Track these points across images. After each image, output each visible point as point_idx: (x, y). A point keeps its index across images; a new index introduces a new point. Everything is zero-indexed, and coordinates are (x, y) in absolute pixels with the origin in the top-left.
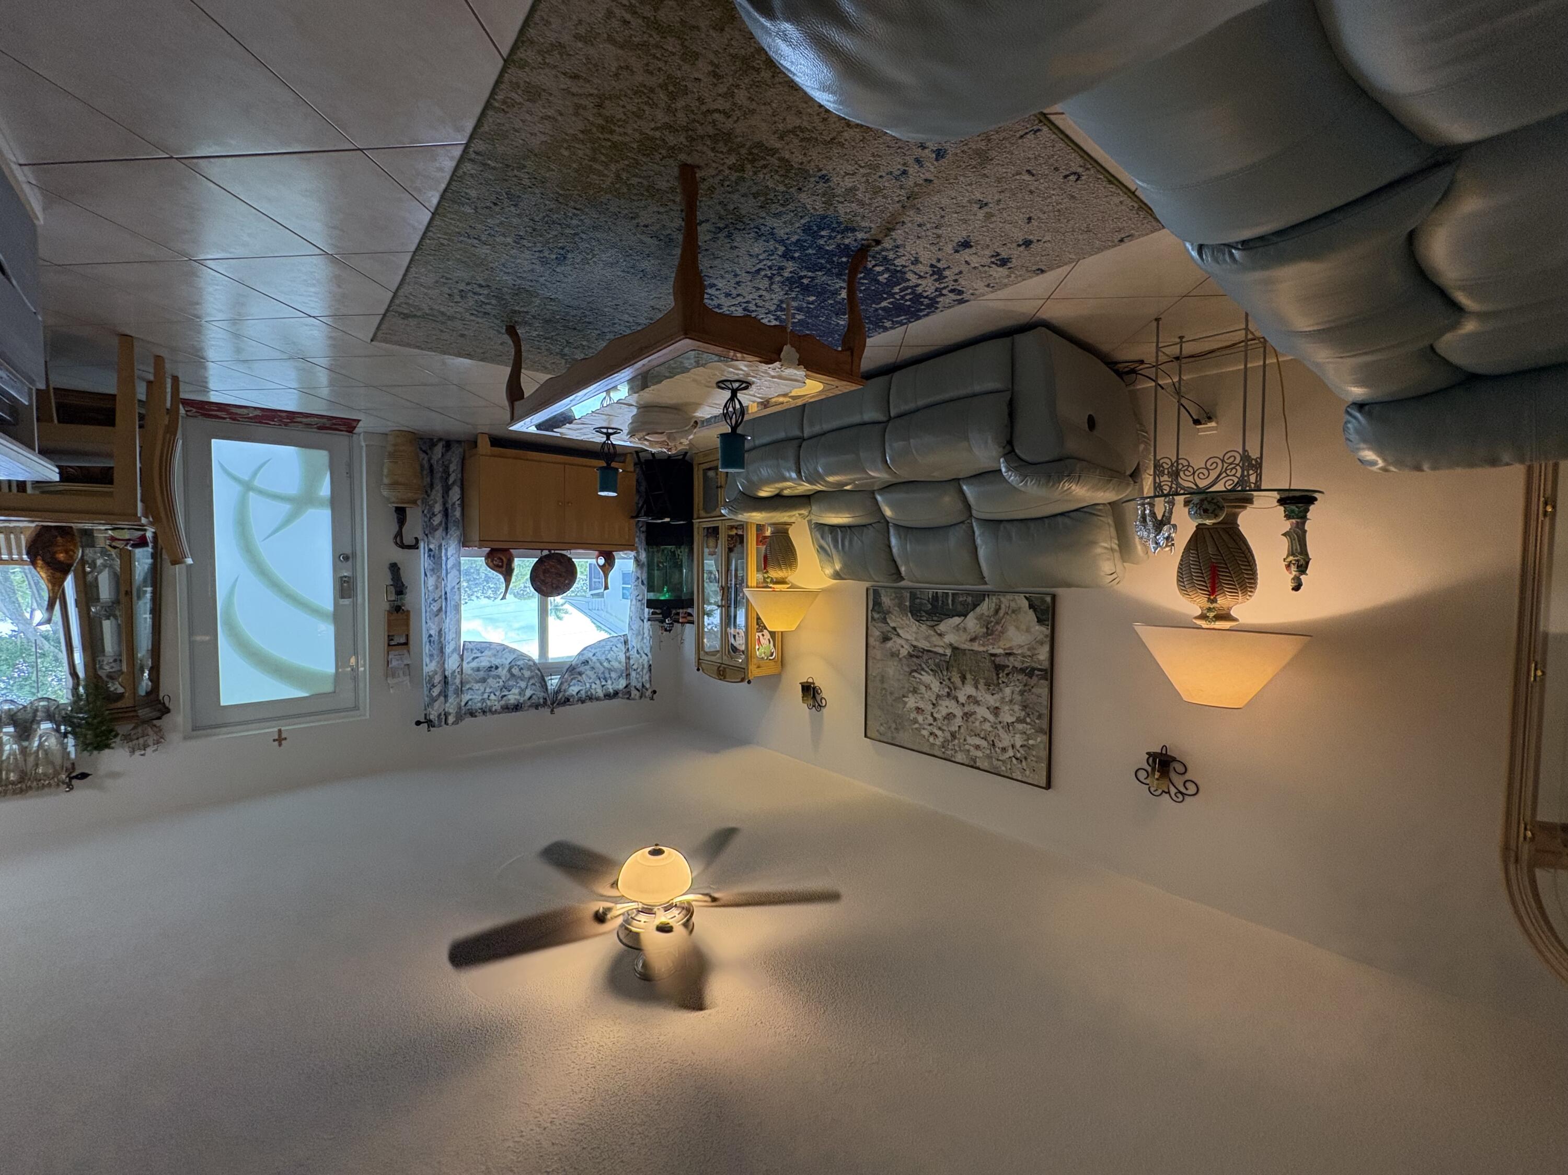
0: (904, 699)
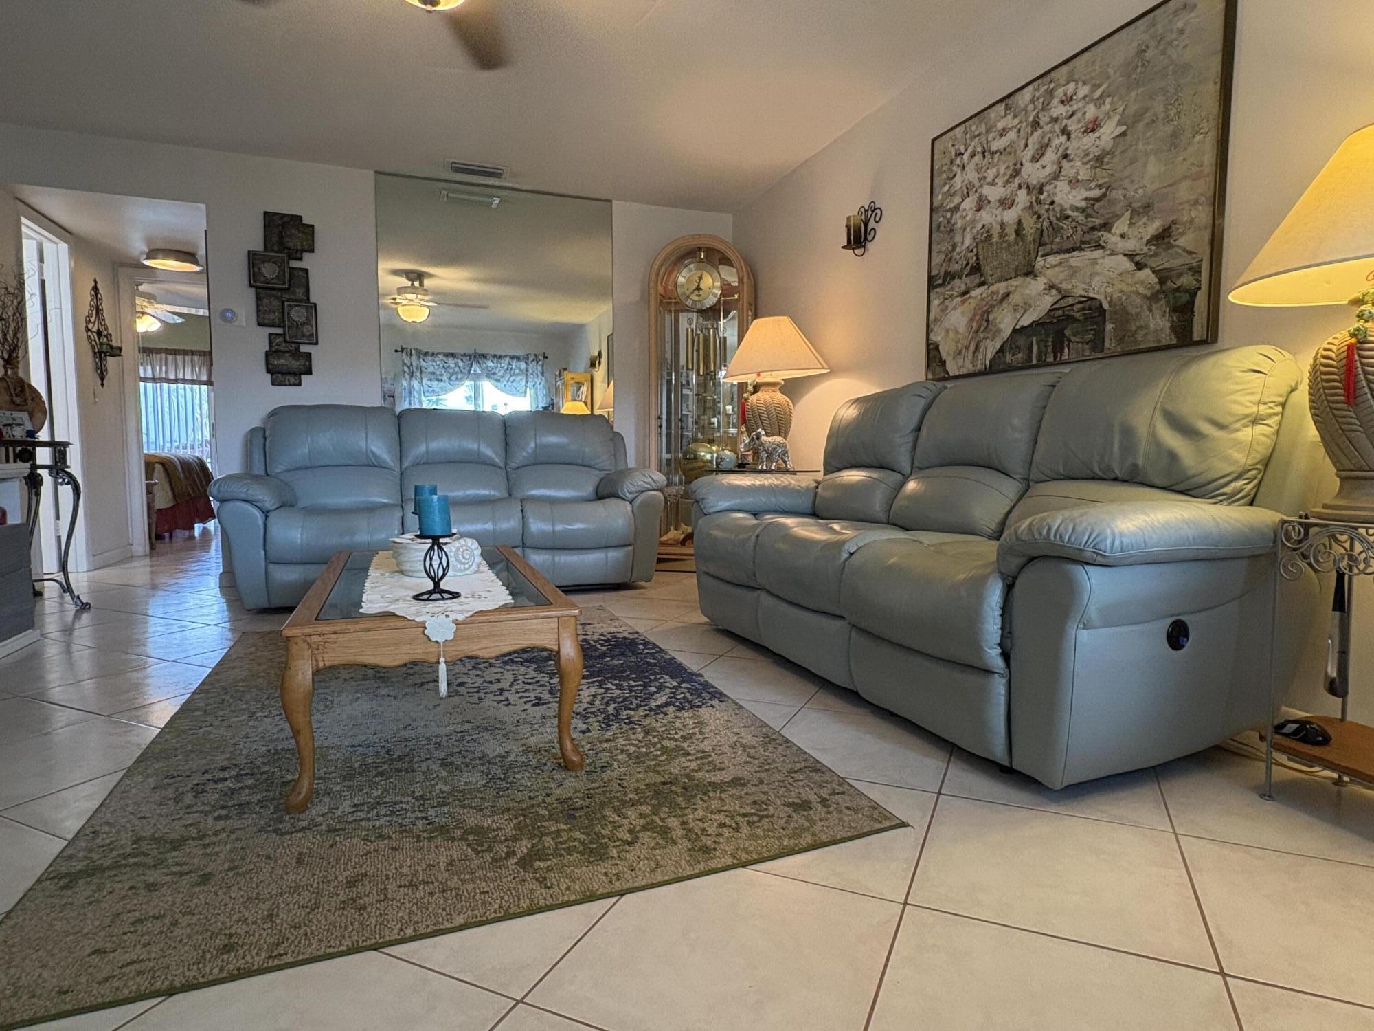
0: (1124, 128)
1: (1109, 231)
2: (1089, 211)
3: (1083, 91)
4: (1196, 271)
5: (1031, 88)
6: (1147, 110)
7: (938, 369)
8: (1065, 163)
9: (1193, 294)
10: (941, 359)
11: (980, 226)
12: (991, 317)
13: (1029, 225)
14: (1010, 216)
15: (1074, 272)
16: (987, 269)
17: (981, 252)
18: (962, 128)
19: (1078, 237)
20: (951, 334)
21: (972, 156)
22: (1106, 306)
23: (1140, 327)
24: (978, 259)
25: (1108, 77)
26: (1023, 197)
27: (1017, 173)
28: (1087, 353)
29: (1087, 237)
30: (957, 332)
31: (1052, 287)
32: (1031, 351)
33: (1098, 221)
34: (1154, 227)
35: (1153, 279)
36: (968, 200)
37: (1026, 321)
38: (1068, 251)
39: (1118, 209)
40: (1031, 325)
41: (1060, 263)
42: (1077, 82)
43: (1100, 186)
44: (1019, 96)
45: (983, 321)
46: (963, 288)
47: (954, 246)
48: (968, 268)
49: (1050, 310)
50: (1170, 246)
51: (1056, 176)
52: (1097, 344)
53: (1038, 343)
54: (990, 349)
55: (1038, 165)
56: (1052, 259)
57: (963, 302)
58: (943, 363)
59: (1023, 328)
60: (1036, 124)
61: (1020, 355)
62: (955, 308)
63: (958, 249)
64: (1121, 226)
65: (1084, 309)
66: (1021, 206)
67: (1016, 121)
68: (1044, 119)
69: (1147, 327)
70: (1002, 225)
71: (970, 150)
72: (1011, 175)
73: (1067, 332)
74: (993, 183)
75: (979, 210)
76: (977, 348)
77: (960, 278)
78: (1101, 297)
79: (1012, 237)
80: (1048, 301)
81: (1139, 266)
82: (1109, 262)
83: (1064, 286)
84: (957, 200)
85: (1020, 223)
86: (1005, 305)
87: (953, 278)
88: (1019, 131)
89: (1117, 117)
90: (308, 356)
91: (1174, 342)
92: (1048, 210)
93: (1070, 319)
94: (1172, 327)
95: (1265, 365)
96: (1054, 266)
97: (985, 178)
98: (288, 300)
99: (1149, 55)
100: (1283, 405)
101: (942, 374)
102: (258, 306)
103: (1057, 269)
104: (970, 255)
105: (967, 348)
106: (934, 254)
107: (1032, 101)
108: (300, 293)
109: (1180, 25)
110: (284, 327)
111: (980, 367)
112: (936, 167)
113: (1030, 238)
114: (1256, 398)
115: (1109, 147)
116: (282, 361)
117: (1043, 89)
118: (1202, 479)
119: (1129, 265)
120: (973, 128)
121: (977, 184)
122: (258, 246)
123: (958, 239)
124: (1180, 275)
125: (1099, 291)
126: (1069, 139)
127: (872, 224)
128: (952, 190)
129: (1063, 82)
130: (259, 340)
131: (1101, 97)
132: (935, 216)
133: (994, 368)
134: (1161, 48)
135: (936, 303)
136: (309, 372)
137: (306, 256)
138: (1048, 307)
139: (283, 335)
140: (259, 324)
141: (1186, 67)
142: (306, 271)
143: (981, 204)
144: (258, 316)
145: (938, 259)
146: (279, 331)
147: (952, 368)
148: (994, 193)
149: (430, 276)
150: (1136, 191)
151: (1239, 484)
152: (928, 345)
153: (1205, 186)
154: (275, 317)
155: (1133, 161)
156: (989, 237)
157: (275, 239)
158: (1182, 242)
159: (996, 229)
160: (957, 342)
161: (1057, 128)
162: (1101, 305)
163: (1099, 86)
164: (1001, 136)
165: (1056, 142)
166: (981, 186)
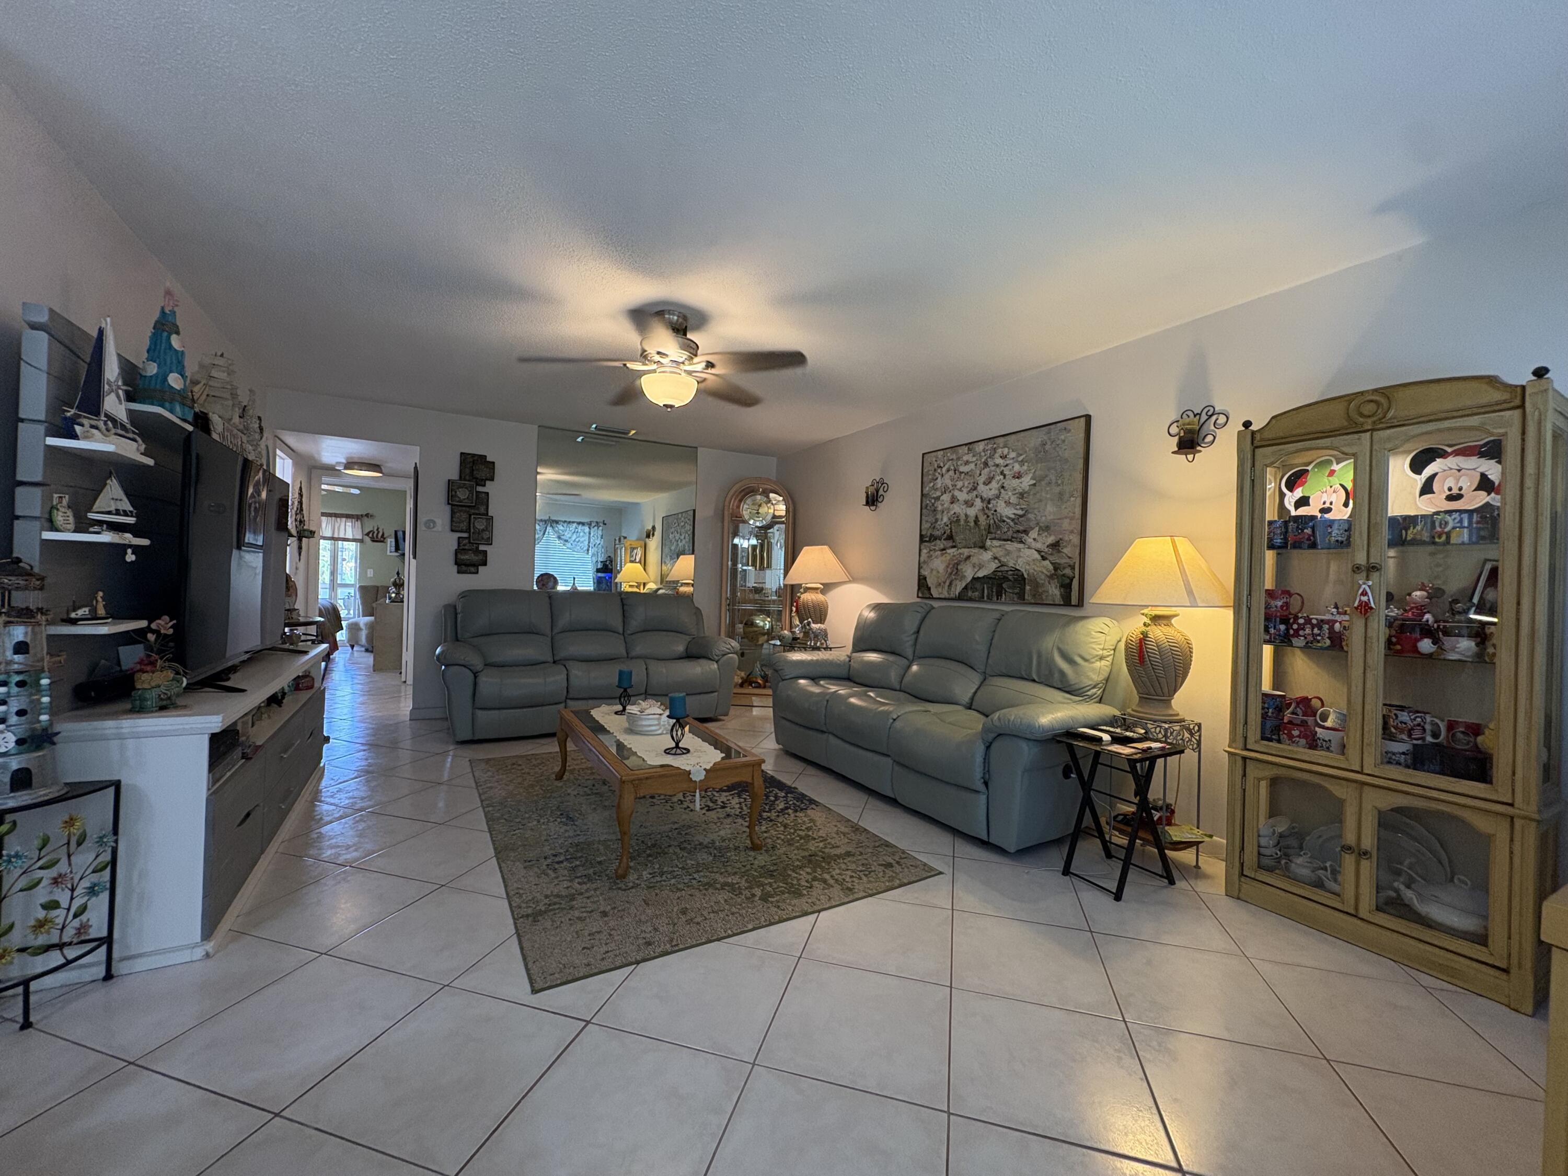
0: (1034, 482)
1: (1027, 535)
2: (1016, 521)
3: (1013, 455)
4: (1073, 568)
5: (983, 442)
6: (1047, 476)
7: (926, 592)
8: (1002, 491)
9: (1072, 580)
10: (927, 585)
11: (953, 512)
12: (959, 567)
13: (982, 519)
14: (972, 512)
15: (1008, 553)
16: (958, 539)
17: (953, 527)
18: (942, 452)
19: (1010, 533)
20: (934, 573)
21: (948, 470)
22: (1026, 576)
23: (1044, 591)
24: (951, 531)
25: (1026, 452)
26: (978, 502)
27: (975, 489)
28: (1016, 599)
29: (1015, 535)
30: (938, 572)
31: (995, 558)
32: (983, 592)
33: (1021, 528)
34: (1051, 540)
35: (1051, 567)
36: (944, 495)
37: (980, 574)
38: (1005, 540)
39: (1032, 524)
40: (984, 577)
41: (1000, 546)
42: (1009, 449)
43: (1022, 509)
44: (975, 445)
45: (955, 569)
46: (942, 546)
47: (937, 520)
48: (945, 535)
49: (994, 571)
50: (1059, 552)
51: (998, 497)
52: (1021, 596)
53: (988, 589)
54: (959, 587)
55: (987, 487)
56: (996, 543)
57: (942, 555)
58: (929, 589)
59: (978, 578)
60: (986, 464)
61: (977, 593)
62: (936, 557)
63: (939, 523)
64: (1034, 534)
65: (1014, 575)
66: (977, 508)
67: (974, 459)
68: (990, 463)
69: (1048, 592)
70: (966, 515)
71: (946, 467)
72: (971, 489)
73: (1004, 586)
74: (960, 490)
75: (952, 503)
76: (950, 584)
77: (940, 540)
78: (1023, 570)
79: (972, 524)
80: (993, 566)
81: (1044, 558)
82: (1028, 552)
83: (1002, 559)
84: (938, 494)
85: (976, 517)
86: (968, 562)
87: (935, 539)
88: (976, 465)
89: (1031, 475)
90: (485, 552)
91: (1062, 603)
92: (993, 514)
93: (1006, 579)
94: (1061, 595)
95: (1106, 630)
96: (996, 547)
97: (956, 486)
98: (474, 514)
99: (1047, 447)
100: (1114, 650)
101: (928, 596)
102: (452, 517)
103: (998, 549)
104: (946, 528)
105: (944, 583)
106: (924, 522)
107: (984, 451)
108: (482, 510)
109: (1063, 437)
110: (469, 532)
111: (952, 596)
112: (925, 471)
113: (982, 528)
114: (1101, 647)
115: (1027, 489)
116: (467, 557)
117: (990, 446)
118: (1077, 687)
119: (1038, 556)
120: (949, 454)
121: (951, 488)
122: (455, 476)
123: (939, 516)
124: (1064, 568)
125: (1022, 566)
126: (1005, 478)
127: (881, 492)
128: (935, 487)
129: (1001, 446)
130: (451, 541)
131: (1022, 461)
132: (924, 499)
133: (960, 598)
134: (1053, 446)
135: (924, 551)
136: (484, 563)
137: (489, 483)
138: (993, 569)
139: (469, 538)
140: (452, 531)
141: (1066, 461)
142: (487, 494)
143: (954, 500)
144: (452, 525)
145: (926, 525)
146: (465, 535)
147: (935, 593)
148: (962, 496)
150: (1041, 517)
151: (1095, 690)
152: (919, 576)
153: (1077, 525)
154: (464, 526)
155: (1040, 501)
156: (958, 521)
157: (468, 471)
158: (1065, 550)
159: (963, 517)
160: (938, 578)
161: (998, 471)
162: (1023, 575)
163: (1021, 455)
164: (966, 464)
165: (998, 478)
166: (953, 489)
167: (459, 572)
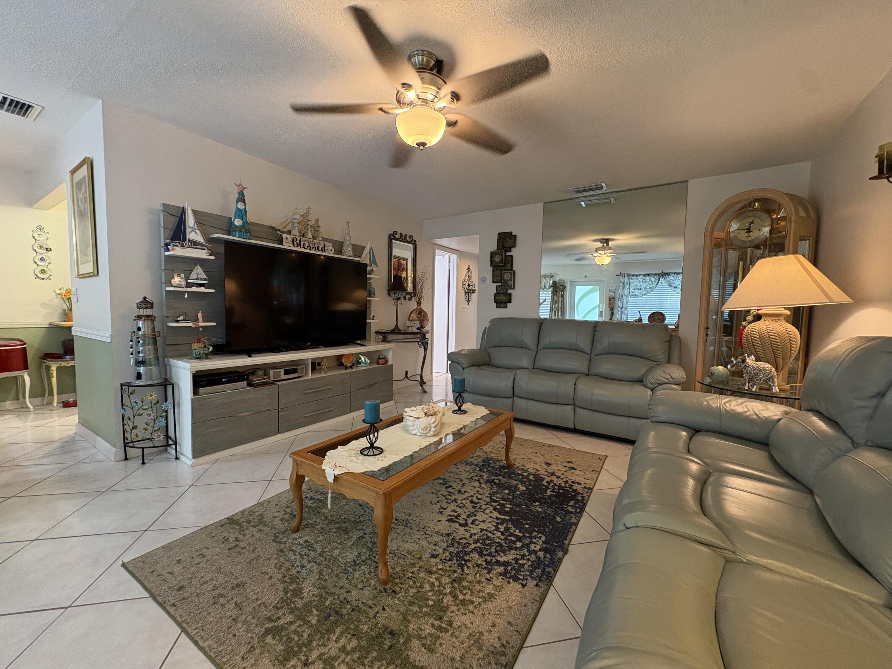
90: (510, 295)
98: (504, 270)
102: (493, 274)
108: (508, 266)
110: (502, 282)
116: (500, 298)
122: (495, 248)
130: (492, 288)
136: (510, 301)
137: (513, 249)
139: (501, 286)
140: (493, 282)
142: (512, 256)
144: (493, 278)
146: (500, 284)
149: (613, 240)
154: (498, 278)
157: (501, 244)
167: (497, 307)
